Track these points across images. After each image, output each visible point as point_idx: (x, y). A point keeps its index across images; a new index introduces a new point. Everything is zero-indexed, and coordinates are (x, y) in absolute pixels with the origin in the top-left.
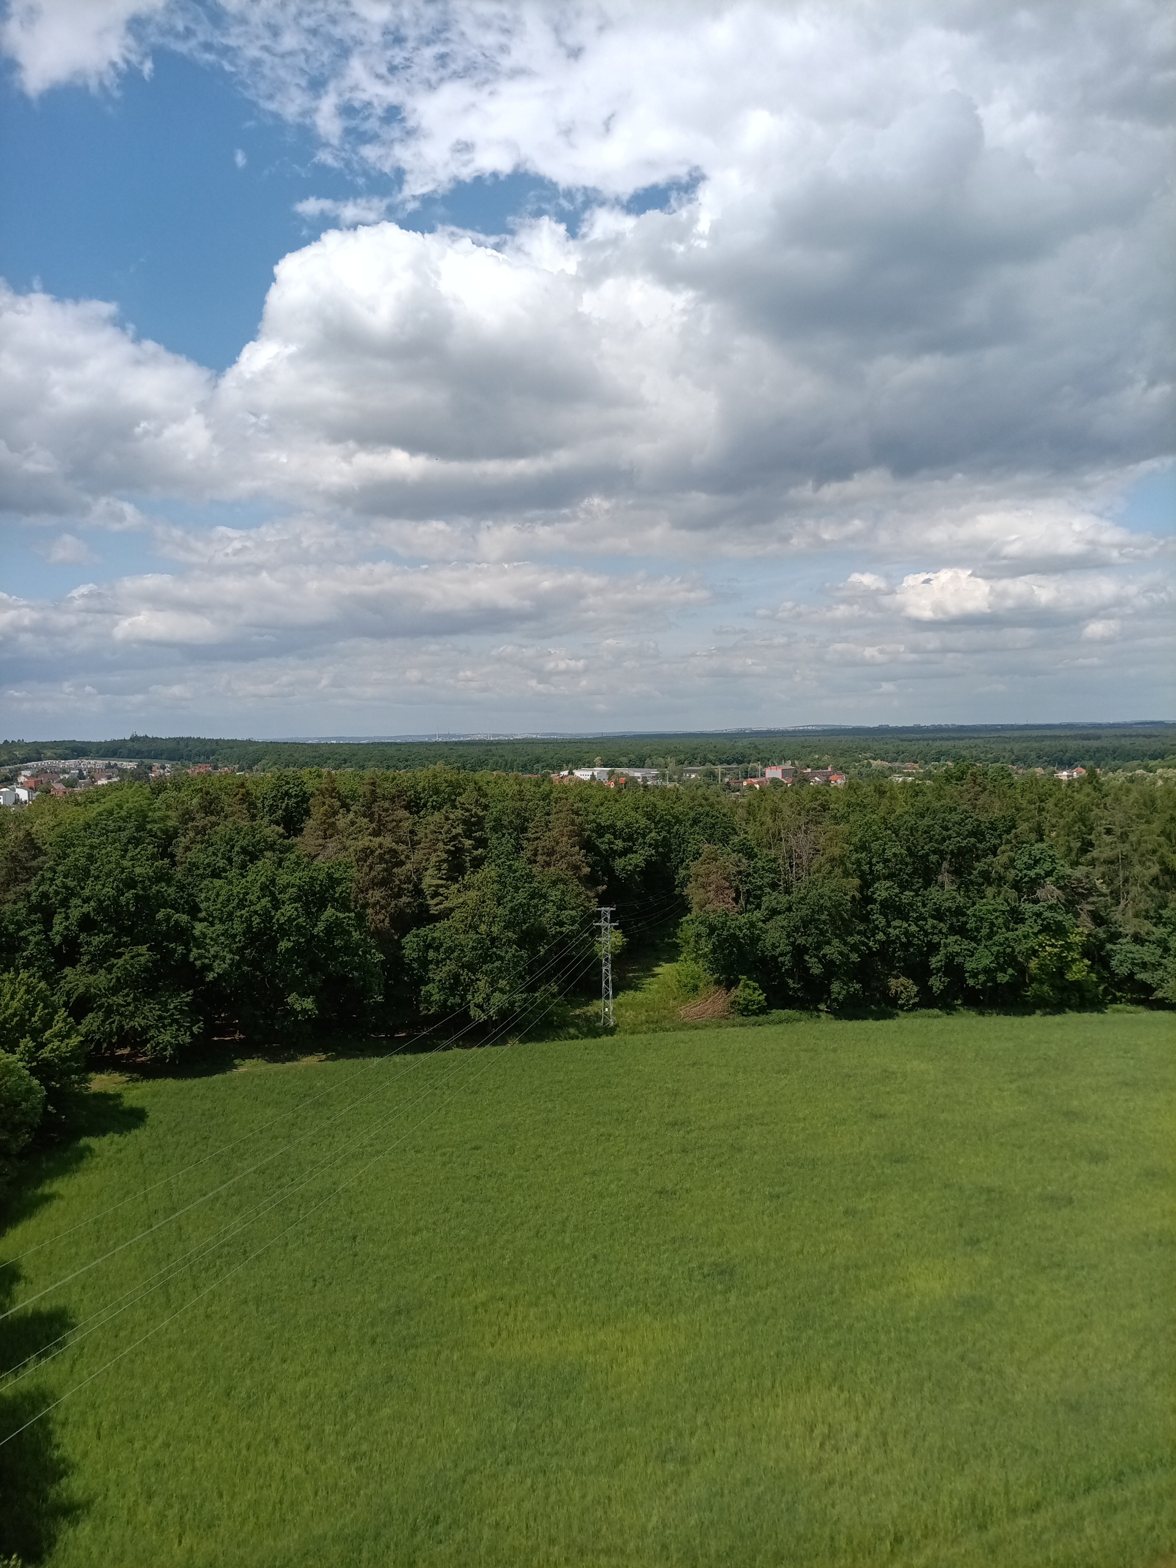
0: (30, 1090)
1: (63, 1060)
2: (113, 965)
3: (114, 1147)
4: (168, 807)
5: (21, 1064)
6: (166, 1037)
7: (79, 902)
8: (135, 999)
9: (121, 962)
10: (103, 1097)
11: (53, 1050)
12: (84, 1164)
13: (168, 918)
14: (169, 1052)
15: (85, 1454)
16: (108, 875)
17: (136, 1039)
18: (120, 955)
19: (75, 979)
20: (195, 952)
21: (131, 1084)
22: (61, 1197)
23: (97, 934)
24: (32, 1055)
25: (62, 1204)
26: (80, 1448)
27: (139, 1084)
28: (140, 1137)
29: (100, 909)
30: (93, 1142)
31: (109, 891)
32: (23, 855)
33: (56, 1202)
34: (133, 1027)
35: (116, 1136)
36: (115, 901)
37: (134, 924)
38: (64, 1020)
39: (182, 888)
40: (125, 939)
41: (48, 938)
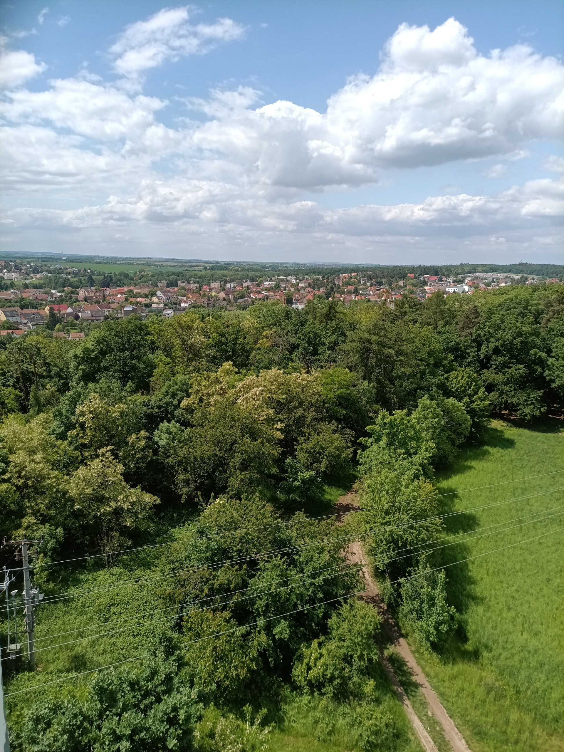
0: (466, 420)
1: (481, 410)
2: (506, 372)
3: (499, 454)
4: (540, 299)
5: (463, 408)
6: (527, 410)
7: (494, 340)
8: (515, 389)
9: (510, 371)
10: (496, 430)
11: (477, 405)
12: (486, 457)
13: (536, 354)
14: (528, 417)
15: (482, 579)
16: (510, 330)
17: (513, 408)
18: (510, 367)
19: (488, 375)
20: (547, 373)
21: (508, 428)
22: (475, 469)
23: (501, 357)
24: (468, 405)
25: (475, 472)
26: (480, 576)
27: (512, 429)
28: (511, 453)
29: (503, 345)
30: (490, 449)
31: (509, 337)
32: (471, 316)
33: (473, 470)
34: (512, 402)
35: (501, 450)
36: (511, 342)
37: (519, 355)
38: (483, 392)
39: (544, 340)
40: (513, 361)
41: (478, 355)
